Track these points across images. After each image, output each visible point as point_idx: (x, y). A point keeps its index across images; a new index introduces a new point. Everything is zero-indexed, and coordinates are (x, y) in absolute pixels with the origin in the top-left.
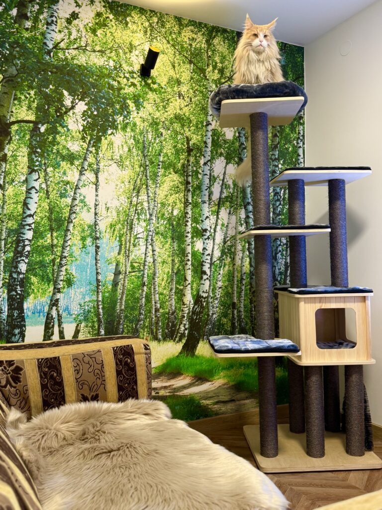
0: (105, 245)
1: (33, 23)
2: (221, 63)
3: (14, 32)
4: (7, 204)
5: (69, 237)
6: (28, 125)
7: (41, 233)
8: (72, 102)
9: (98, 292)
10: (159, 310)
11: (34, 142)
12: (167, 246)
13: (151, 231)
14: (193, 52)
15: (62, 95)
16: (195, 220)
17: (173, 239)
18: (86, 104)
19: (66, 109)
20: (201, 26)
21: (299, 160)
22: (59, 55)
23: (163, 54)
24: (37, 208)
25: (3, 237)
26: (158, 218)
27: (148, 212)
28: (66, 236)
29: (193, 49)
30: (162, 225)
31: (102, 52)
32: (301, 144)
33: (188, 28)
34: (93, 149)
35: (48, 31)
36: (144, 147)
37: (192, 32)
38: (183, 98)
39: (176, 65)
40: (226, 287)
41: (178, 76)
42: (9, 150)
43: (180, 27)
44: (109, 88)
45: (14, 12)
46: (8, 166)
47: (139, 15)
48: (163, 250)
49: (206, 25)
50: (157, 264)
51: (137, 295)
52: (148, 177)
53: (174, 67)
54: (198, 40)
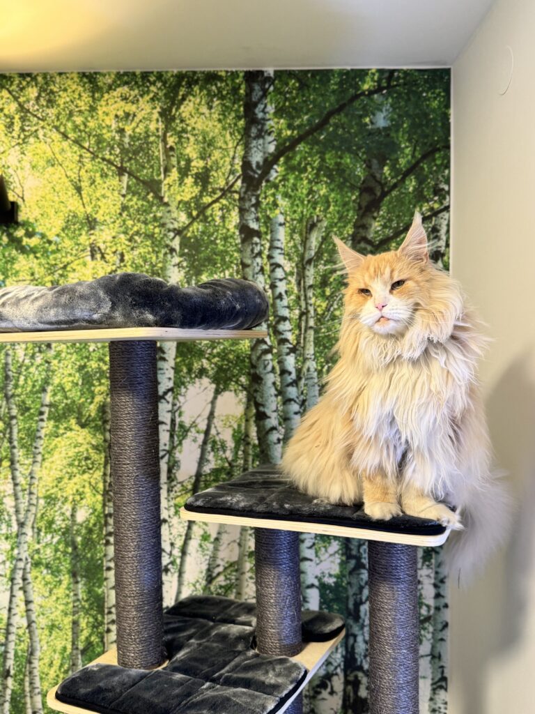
2: (202, 158)
12: (61, 591)
13: (21, 560)
14: (127, 146)
17: (74, 574)
20: (149, 81)
23: (53, 165)
26: (39, 530)
27: (14, 518)
29: (127, 140)
30: (49, 543)
33: (115, 94)
36: (7, 377)
37: (125, 99)
38: (103, 257)
39: (85, 184)
41: (89, 210)
43: (93, 97)
48: (51, 600)
49: (160, 76)
50: (38, 632)
52: (16, 443)
53: (79, 189)
54: (140, 116)
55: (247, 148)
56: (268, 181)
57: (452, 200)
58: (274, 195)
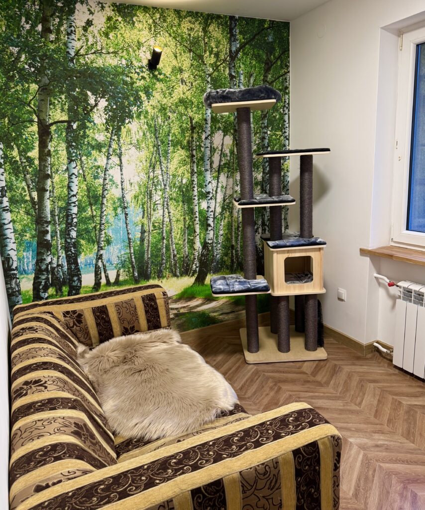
0: (132, 212)
1: (56, 35)
2: (217, 48)
3: (42, 46)
4: (56, 189)
5: (104, 209)
6: (63, 124)
7: (84, 208)
8: (95, 101)
9: (130, 247)
10: (176, 256)
11: (70, 138)
12: (179, 208)
13: (166, 198)
14: (192, 41)
15: (87, 95)
16: (200, 186)
17: (183, 202)
18: (106, 101)
19: (91, 107)
20: (198, 16)
21: (285, 125)
22: (81, 60)
23: (167, 47)
24: (78, 190)
25: (56, 214)
26: (171, 187)
27: (162, 183)
28: (102, 208)
29: (191, 38)
30: (174, 192)
31: (115, 53)
32: (287, 111)
33: (187, 19)
34: (115, 138)
35: (69, 40)
36: (156, 130)
37: (190, 22)
38: (185, 84)
39: (178, 55)
40: (226, 234)
41: (180, 65)
42: (51, 146)
43: (179, 20)
44: (123, 84)
45: (39, 28)
46: (52, 160)
47: (143, 14)
48: (176, 211)
49: (202, 14)
50: (173, 223)
51: (159, 246)
52: (161, 155)
53: (176, 57)
54: (196, 29)
55: (231, 45)
56: (237, 58)
57: (290, 69)
58: (239, 63)
